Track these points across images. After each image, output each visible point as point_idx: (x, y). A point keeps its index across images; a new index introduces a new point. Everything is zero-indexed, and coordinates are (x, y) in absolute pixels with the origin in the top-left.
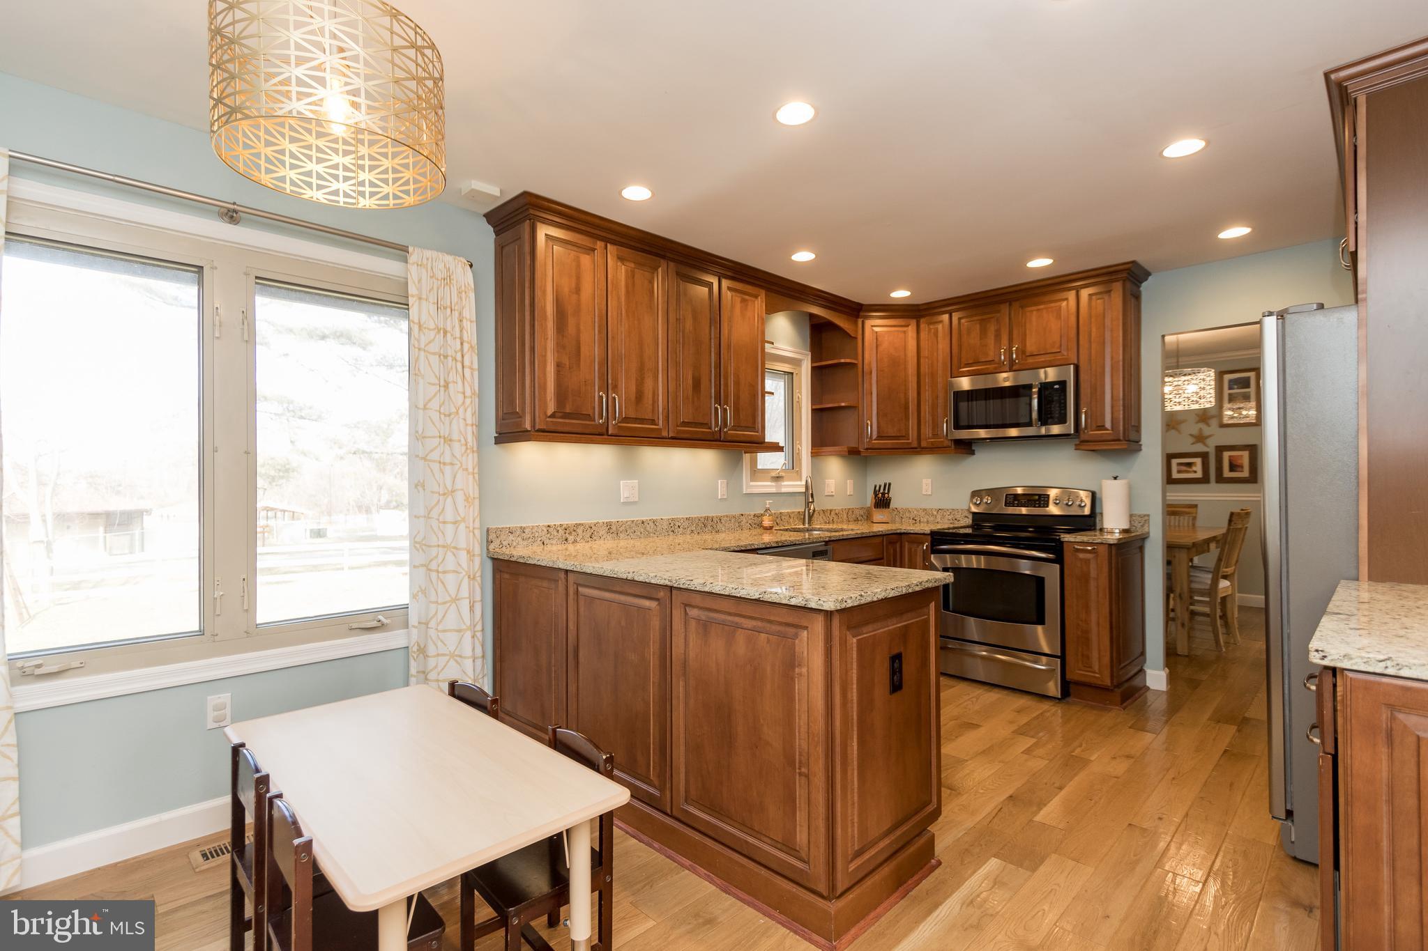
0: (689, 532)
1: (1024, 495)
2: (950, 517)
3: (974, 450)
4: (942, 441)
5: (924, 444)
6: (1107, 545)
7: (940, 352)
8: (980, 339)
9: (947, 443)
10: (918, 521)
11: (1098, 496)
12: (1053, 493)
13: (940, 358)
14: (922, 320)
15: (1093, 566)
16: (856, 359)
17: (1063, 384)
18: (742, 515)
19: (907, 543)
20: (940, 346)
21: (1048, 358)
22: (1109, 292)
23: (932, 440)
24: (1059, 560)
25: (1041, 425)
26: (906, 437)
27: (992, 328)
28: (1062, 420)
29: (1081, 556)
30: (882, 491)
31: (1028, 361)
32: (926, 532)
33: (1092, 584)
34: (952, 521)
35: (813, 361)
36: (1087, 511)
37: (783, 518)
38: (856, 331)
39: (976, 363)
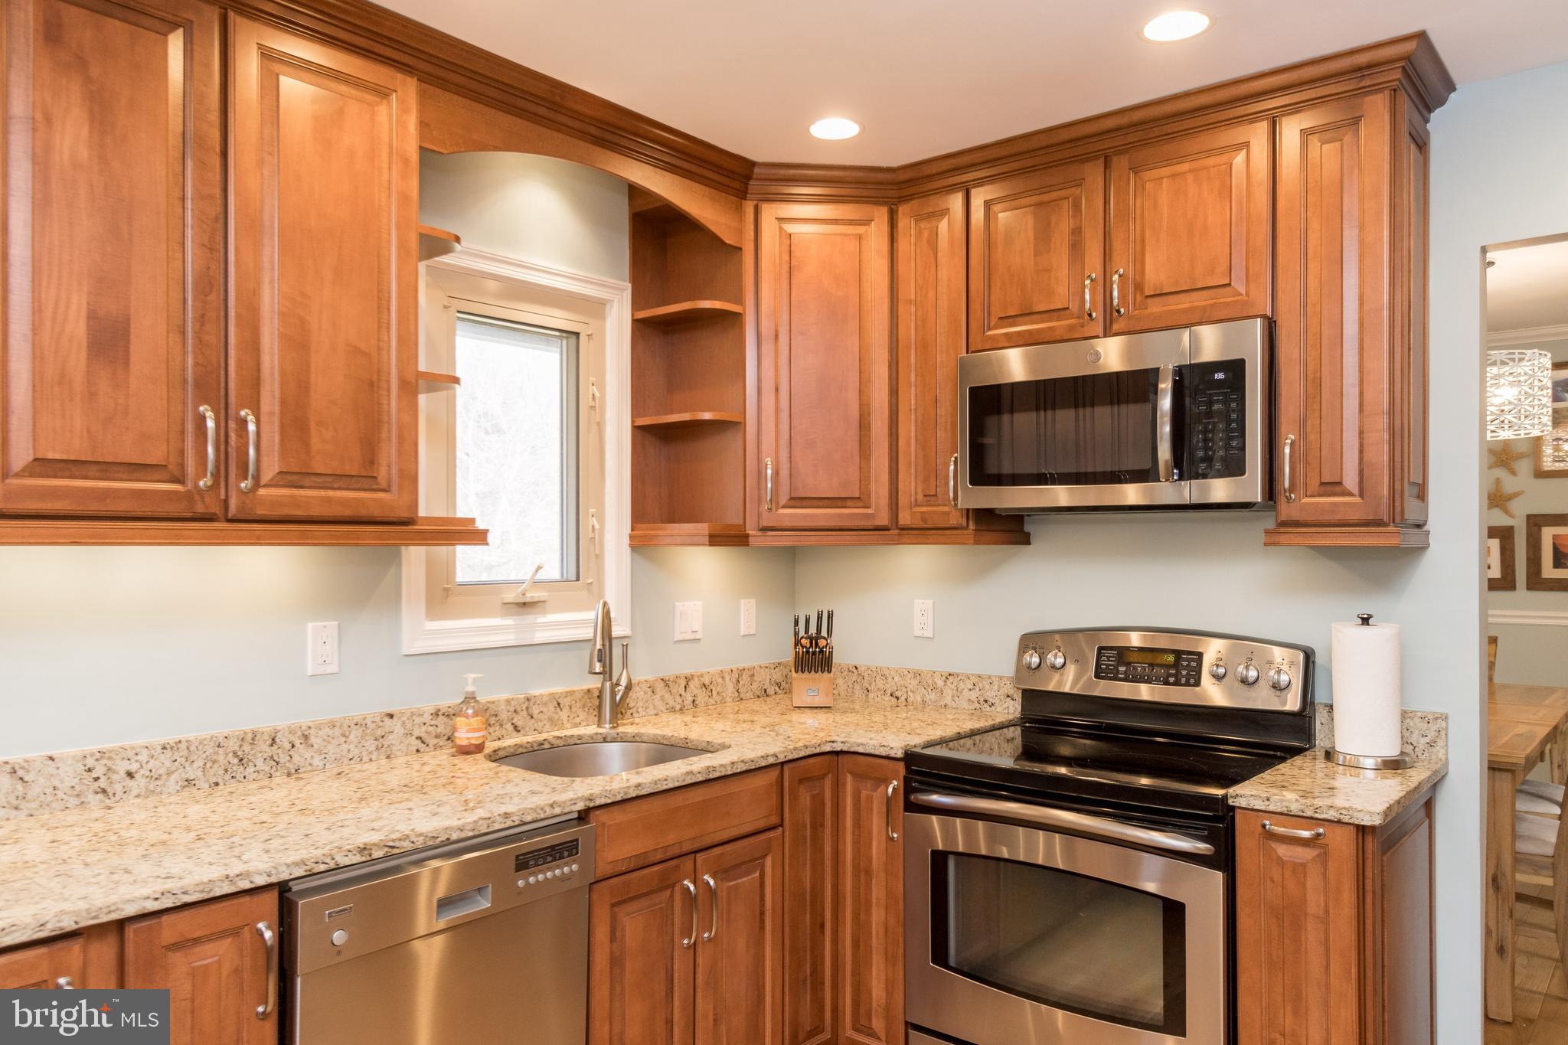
0: (172, 784)
1: (1141, 649)
2: (973, 695)
3: (1028, 535)
4: (948, 513)
5: (905, 518)
6: (1352, 829)
7: (942, 289)
8: (1036, 255)
9: (955, 519)
10: (902, 699)
11: (1319, 660)
12: (1212, 651)
13: (943, 302)
14: (903, 210)
15: (1313, 881)
16: (740, 301)
17: (1236, 369)
18: (391, 716)
19: (849, 778)
20: (943, 274)
21: (1199, 300)
22: (1355, 122)
23: (924, 509)
24: (1224, 859)
25: (1181, 478)
26: (861, 500)
27: (1063, 226)
28: (1234, 467)
29: (1282, 850)
30: (813, 630)
31: (1149, 311)
32: (892, 754)
33: (1312, 935)
34: (977, 705)
35: (636, 304)
36: (1292, 702)
37: (535, 711)
38: (740, 232)
39: (1027, 314)
